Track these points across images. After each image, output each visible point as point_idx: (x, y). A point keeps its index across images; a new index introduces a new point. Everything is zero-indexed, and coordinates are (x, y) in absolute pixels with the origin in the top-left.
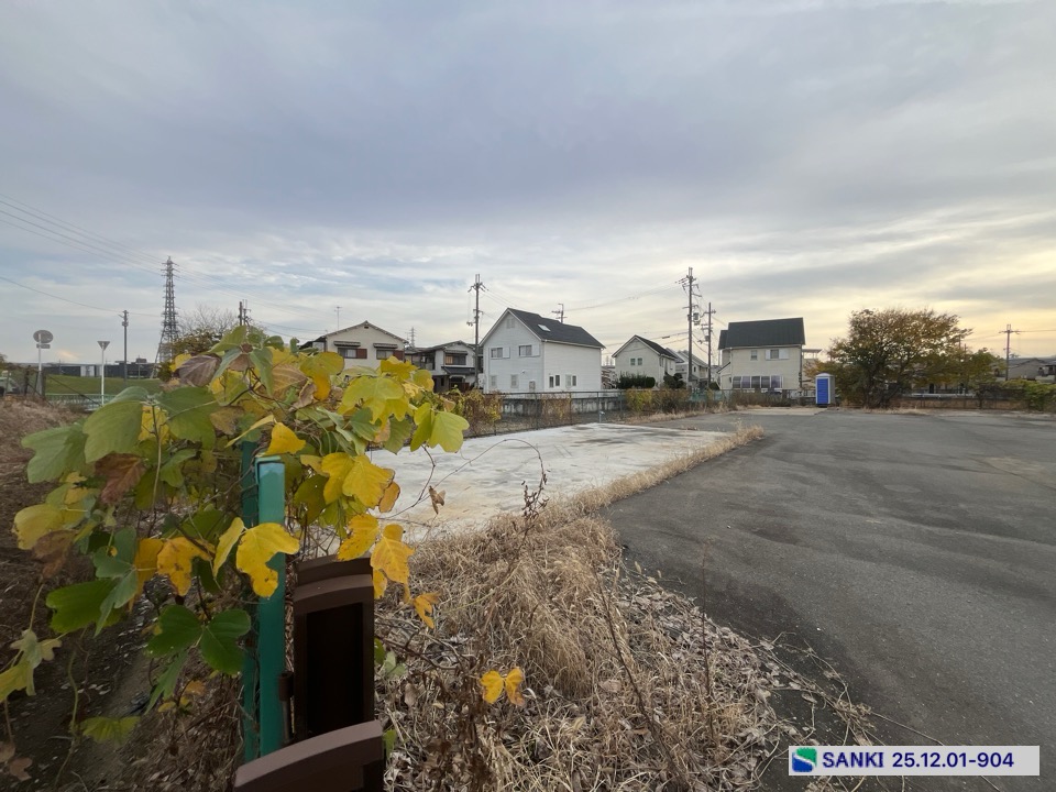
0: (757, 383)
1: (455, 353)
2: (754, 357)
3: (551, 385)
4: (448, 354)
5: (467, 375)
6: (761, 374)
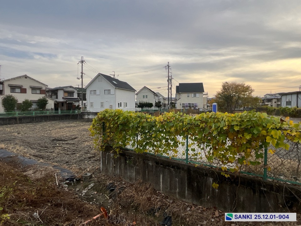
0: (190, 106)
1: (69, 92)
2: (188, 96)
3: (119, 107)
4: (65, 92)
5: (75, 101)
6: (191, 103)
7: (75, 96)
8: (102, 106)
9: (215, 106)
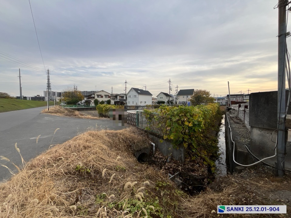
1: (122, 96)
2: (184, 97)
5: (124, 101)
6: (184, 101)
7: (125, 98)
8: (133, 103)
9: (189, 103)
